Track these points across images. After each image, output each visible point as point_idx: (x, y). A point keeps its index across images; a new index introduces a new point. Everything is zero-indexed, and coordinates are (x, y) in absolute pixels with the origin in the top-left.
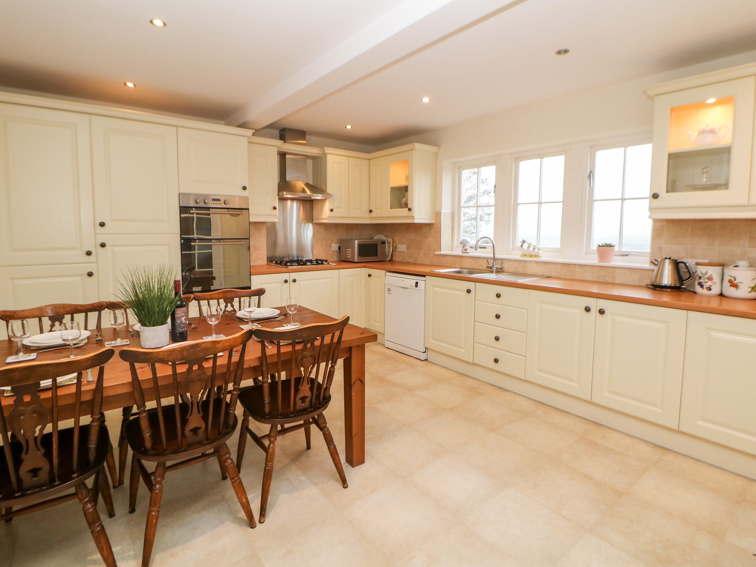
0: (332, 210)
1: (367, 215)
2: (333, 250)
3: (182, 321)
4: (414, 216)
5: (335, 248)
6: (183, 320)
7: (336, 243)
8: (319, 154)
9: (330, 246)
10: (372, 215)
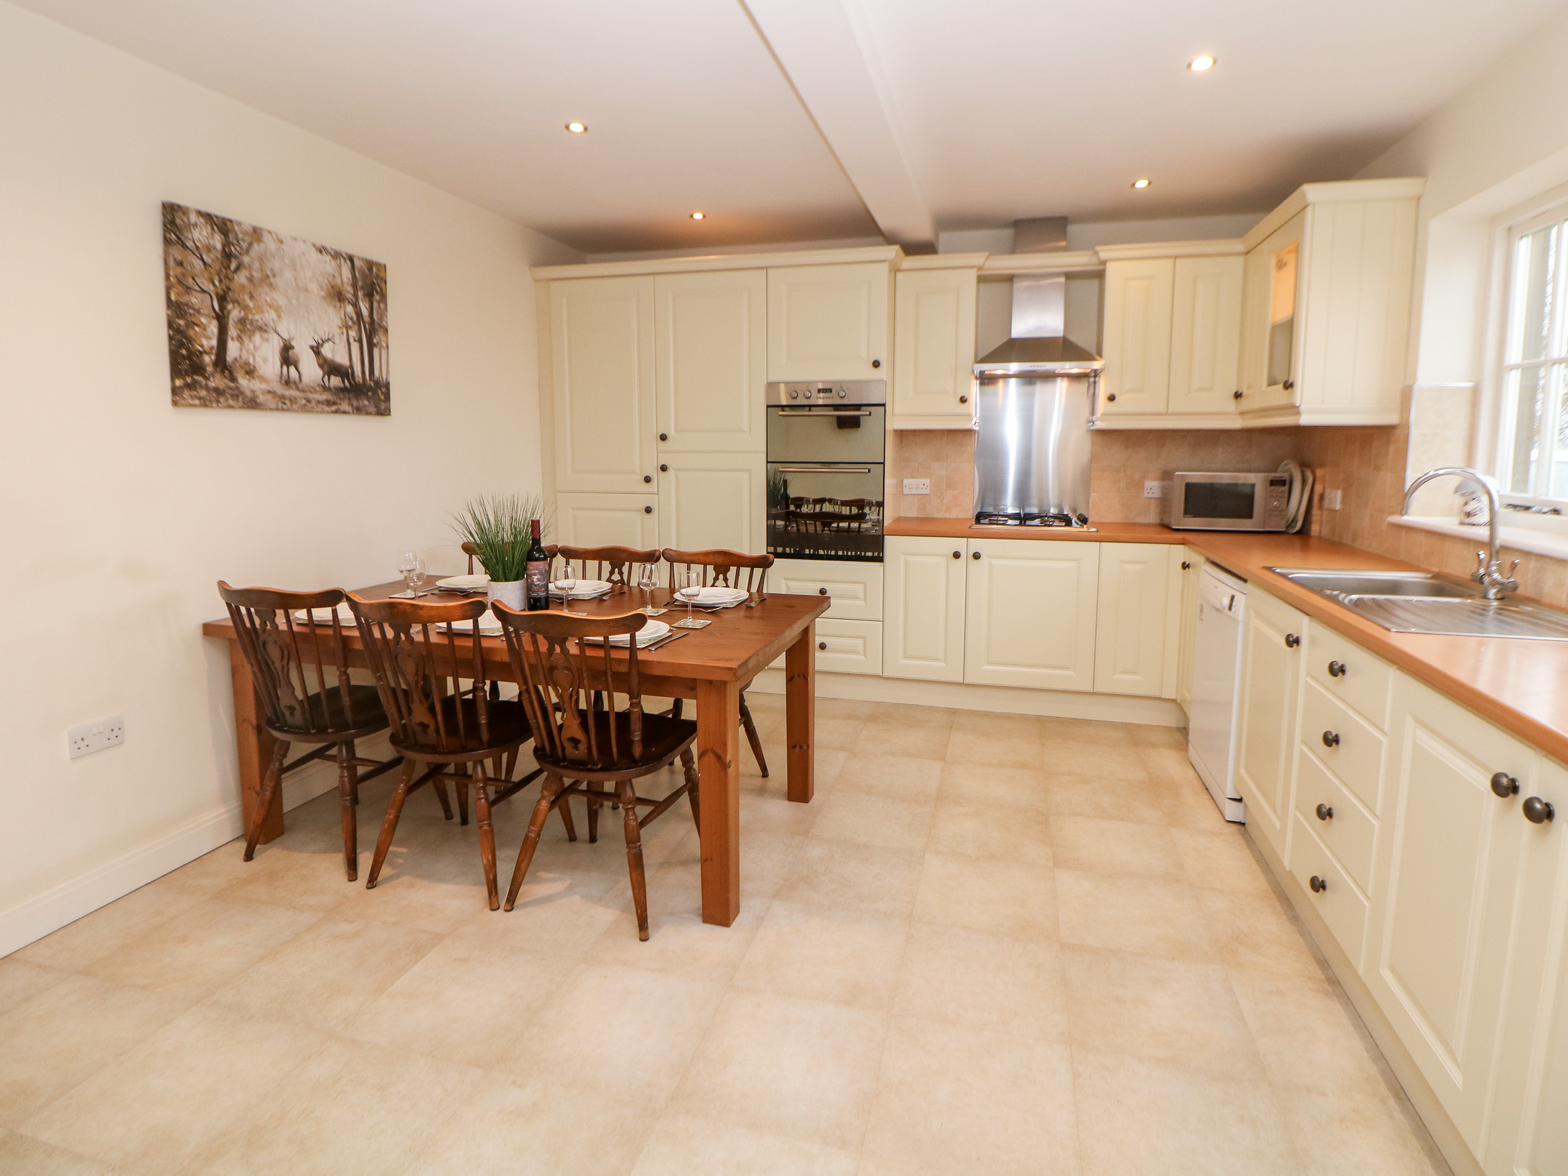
0: (1112, 398)
1: (1231, 405)
2: (1146, 495)
3: (533, 581)
4: (1298, 404)
5: (1153, 491)
6: (535, 580)
7: (1155, 479)
8: (1089, 265)
9: (1139, 485)
10: (1245, 404)
